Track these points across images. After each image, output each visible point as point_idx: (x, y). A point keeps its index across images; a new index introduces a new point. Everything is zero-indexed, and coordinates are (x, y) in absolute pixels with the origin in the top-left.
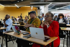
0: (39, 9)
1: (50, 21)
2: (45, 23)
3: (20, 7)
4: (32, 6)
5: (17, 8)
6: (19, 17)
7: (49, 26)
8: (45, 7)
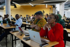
0: (54, 7)
1: (53, 23)
2: (47, 26)
3: (35, 5)
4: (47, 4)
5: (32, 6)
6: (33, 15)
7: (50, 29)
8: (60, 5)
